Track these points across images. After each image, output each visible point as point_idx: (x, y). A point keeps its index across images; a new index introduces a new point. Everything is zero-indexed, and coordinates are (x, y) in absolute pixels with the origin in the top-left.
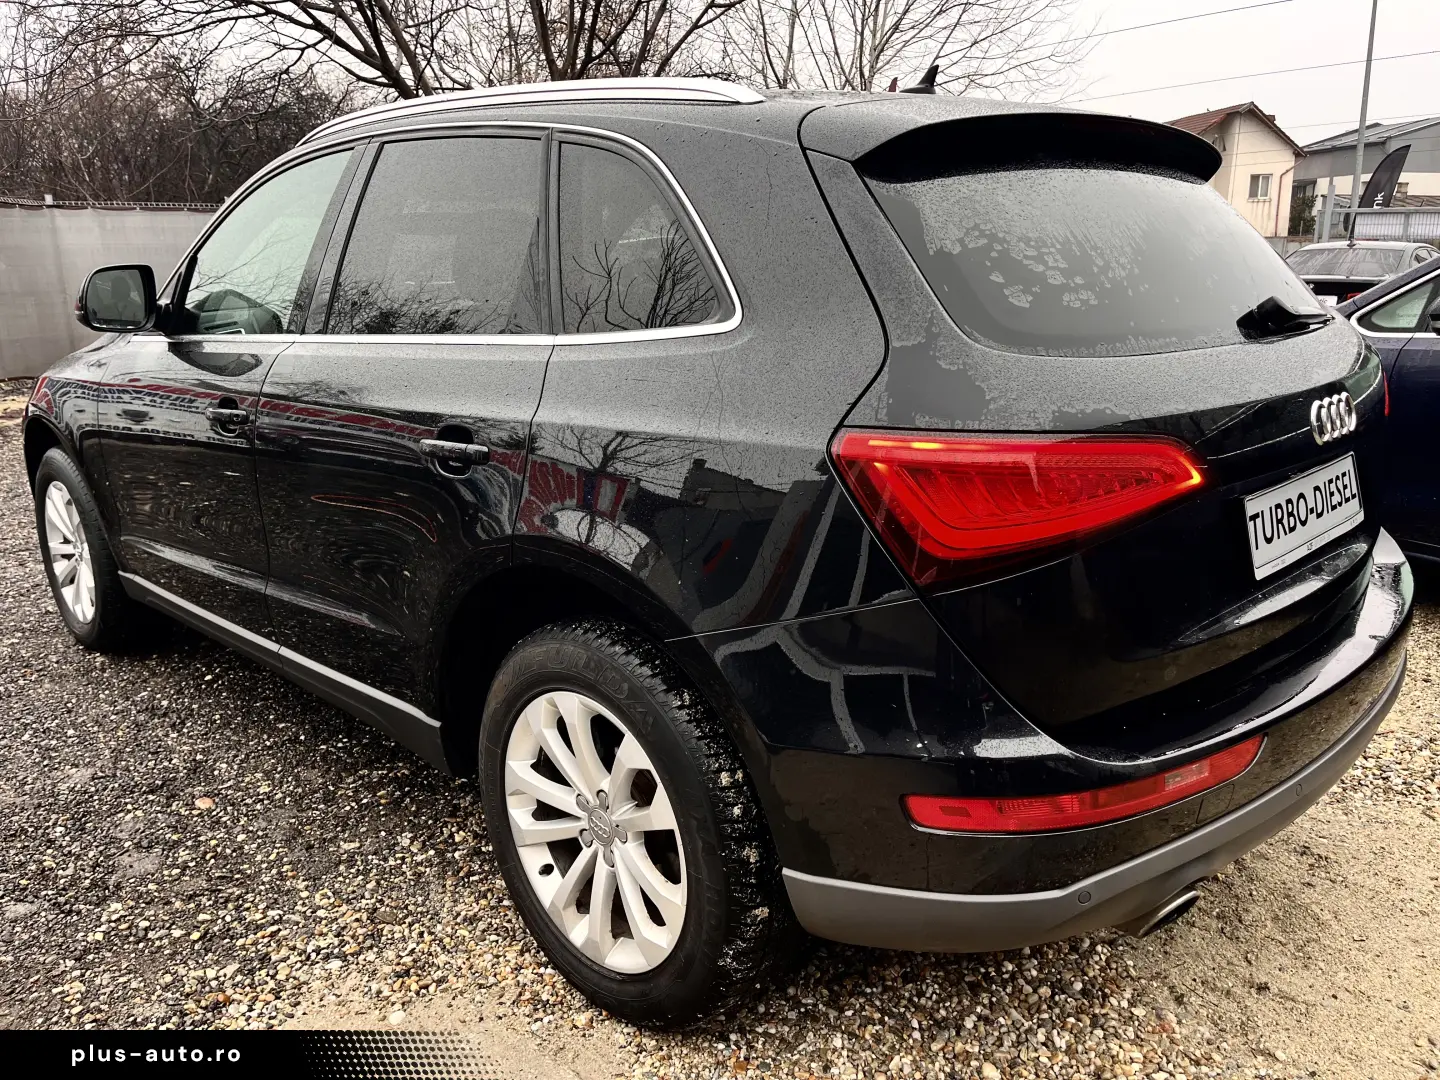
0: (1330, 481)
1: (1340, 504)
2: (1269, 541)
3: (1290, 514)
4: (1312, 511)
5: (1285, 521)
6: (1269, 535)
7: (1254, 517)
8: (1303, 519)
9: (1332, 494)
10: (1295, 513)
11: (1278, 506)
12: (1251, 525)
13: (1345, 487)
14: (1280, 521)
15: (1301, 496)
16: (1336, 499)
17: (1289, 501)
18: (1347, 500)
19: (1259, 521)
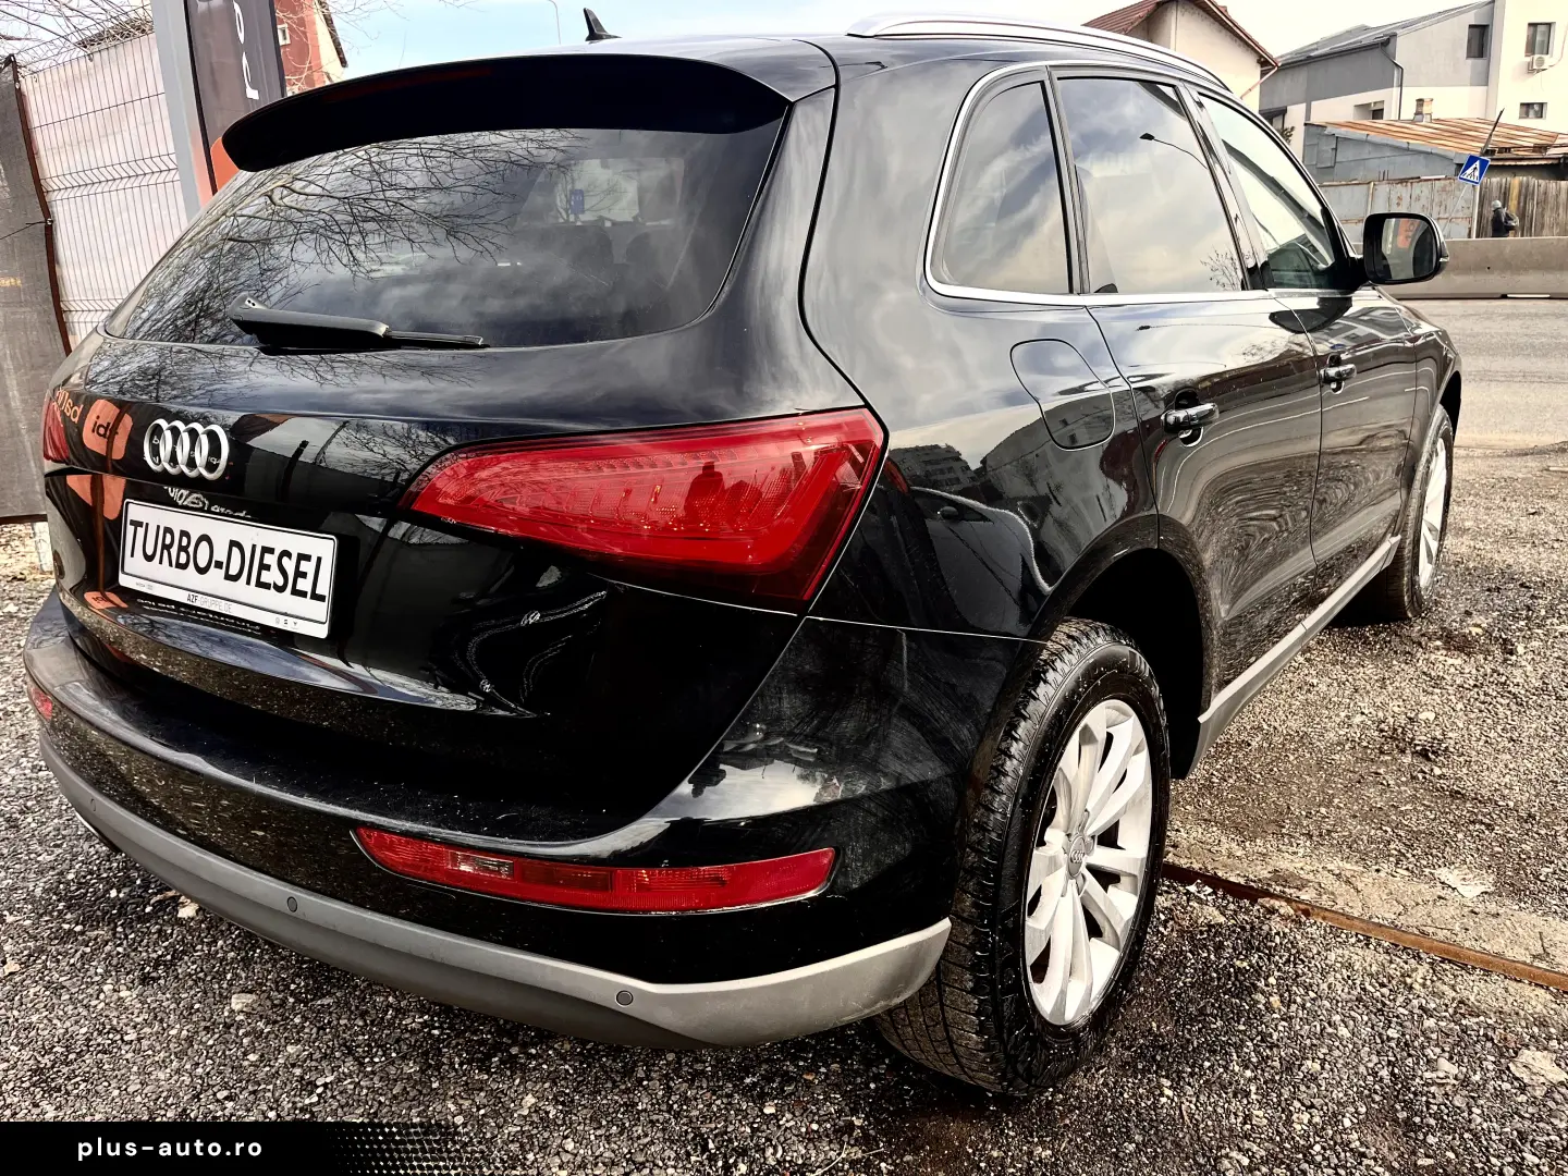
0: (271, 551)
1: (280, 589)
2: (149, 558)
3: (182, 549)
4: (219, 565)
5: (174, 551)
6: (149, 552)
7: (137, 524)
8: (202, 564)
9: (264, 567)
10: (191, 550)
11: (168, 530)
12: (130, 529)
13: (300, 574)
14: (167, 547)
15: (205, 538)
16: (272, 576)
17: (184, 533)
18: (295, 592)
19: (141, 531)
